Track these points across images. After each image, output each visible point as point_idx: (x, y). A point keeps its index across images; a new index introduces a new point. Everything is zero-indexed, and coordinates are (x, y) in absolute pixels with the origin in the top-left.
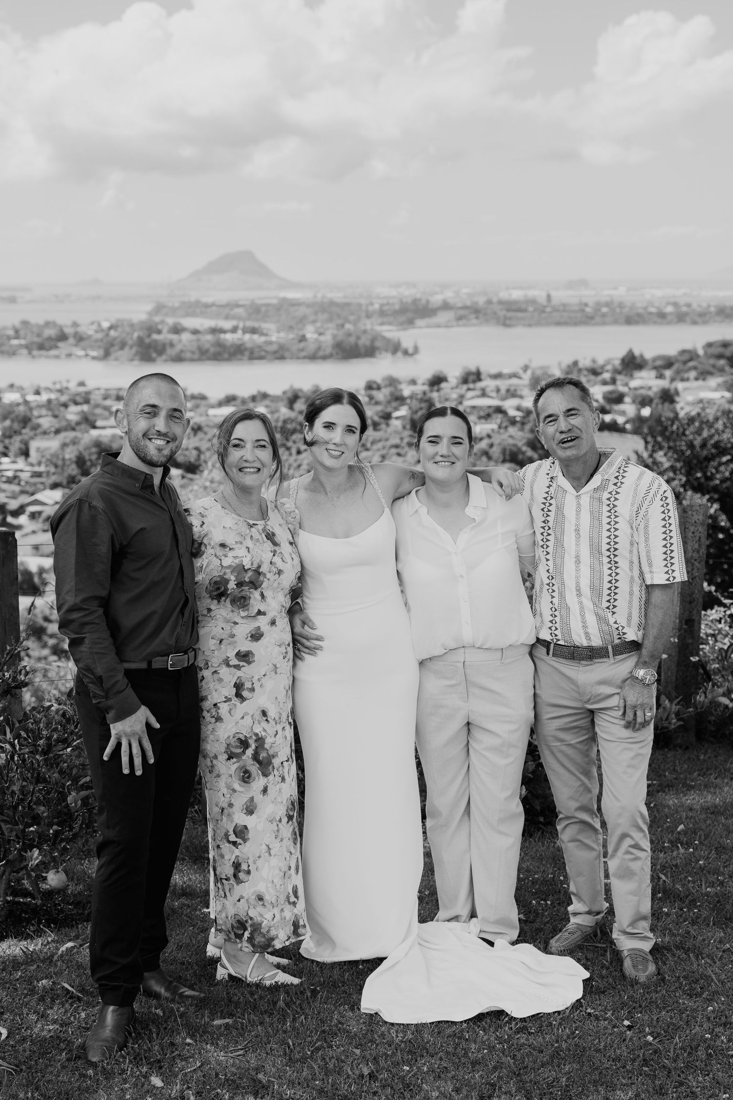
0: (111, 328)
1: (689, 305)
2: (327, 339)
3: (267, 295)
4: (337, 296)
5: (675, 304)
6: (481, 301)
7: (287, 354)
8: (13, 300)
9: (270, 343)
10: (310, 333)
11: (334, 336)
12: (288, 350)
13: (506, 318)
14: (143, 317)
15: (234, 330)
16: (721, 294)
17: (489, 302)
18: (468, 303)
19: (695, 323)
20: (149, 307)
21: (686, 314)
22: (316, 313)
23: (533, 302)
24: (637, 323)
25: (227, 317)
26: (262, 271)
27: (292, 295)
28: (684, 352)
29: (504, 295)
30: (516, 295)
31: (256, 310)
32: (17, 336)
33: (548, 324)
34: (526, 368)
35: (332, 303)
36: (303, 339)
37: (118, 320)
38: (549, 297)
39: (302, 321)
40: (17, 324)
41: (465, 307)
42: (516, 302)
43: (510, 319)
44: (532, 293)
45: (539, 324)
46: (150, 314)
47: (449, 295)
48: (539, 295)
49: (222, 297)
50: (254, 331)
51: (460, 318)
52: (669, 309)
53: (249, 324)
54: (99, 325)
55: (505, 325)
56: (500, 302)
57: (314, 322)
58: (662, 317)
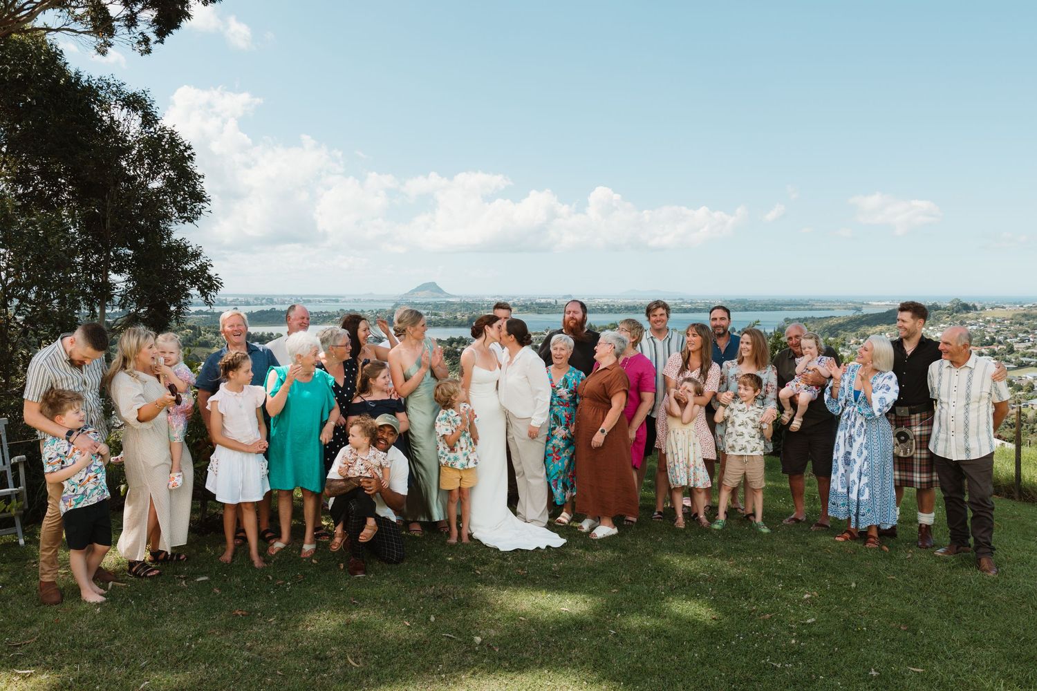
0: (377, 313)
1: (613, 306)
2: (466, 318)
3: (442, 300)
4: (470, 301)
5: (608, 305)
6: (529, 303)
7: (449, 324)
8: (337, 301)
9: (442, 319)
10: (459, 315)
11: (469, 317)
12: (449, 322)
13: (539, 310)
14: (390, 308)
15: (428, 314)
16: (626, 301)
17: (532, 304)
18: (523, 304)
19: (616, 313)
20: (393, 304)
21: (612, 309)
22: (461, 308)
23: (550, 304)
24: (592, 313)
25: (425, 309)
26: (440, 290)
27: (450, 300)
28: (612, 324)
29: (538, 301)
30: (543, 301)
31: (437, 306)
32: (338, 315)
33: (556, 313)
34: (547, 330)
35: (468, 304)
36: (456, 318)
37: (380, 310)
38: (556, 301)
39: (456, 310)
40: (339, 310)
41: (522, 306)
42: (542, 304)
43: (540, 310)
44: (549, 300)
45: (552, 313)
46: (393, 307)
47: (515, 300)
48: (553, 301)
49: (423, 301)
50: (436, 315)
51: (520, 310)
52: (605, 307)
53: (433, 311)
54: (373, 311)
55: (538, 313)
56: (536, 304)
57: (460, 311)
58: (602, 310)
